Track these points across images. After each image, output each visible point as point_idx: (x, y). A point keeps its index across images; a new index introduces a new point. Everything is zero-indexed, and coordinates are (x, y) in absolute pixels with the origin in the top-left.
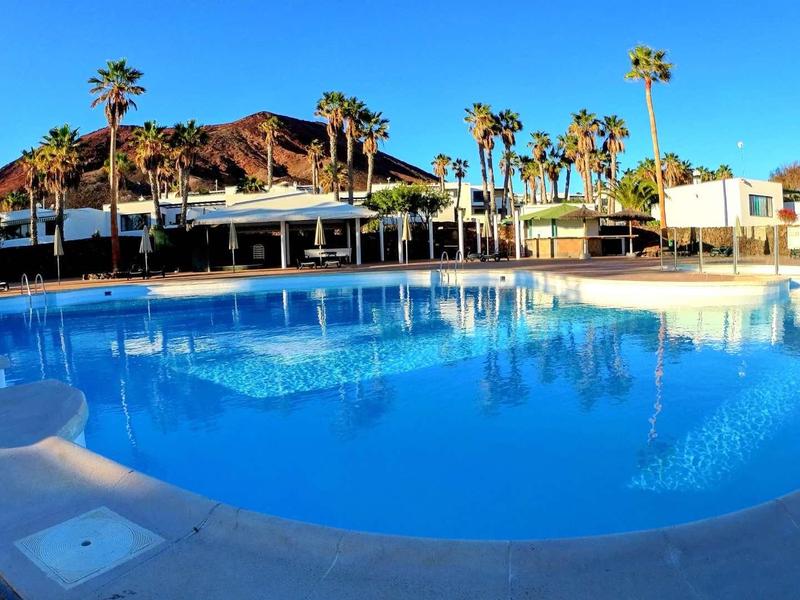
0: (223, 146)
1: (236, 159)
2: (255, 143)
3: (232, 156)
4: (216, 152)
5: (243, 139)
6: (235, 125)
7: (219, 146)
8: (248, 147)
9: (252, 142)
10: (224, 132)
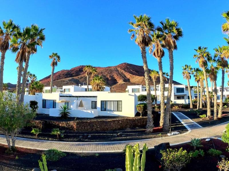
0: (111, 72)
1: (114, 76)
2: (121, 72)
3: (113, 75)
4: (108, 74)
5: (118, 70)
6: (116, 67)
7: (110, 72)
8: (119, 73)
9: (120, 71)
10: (112, 68)
